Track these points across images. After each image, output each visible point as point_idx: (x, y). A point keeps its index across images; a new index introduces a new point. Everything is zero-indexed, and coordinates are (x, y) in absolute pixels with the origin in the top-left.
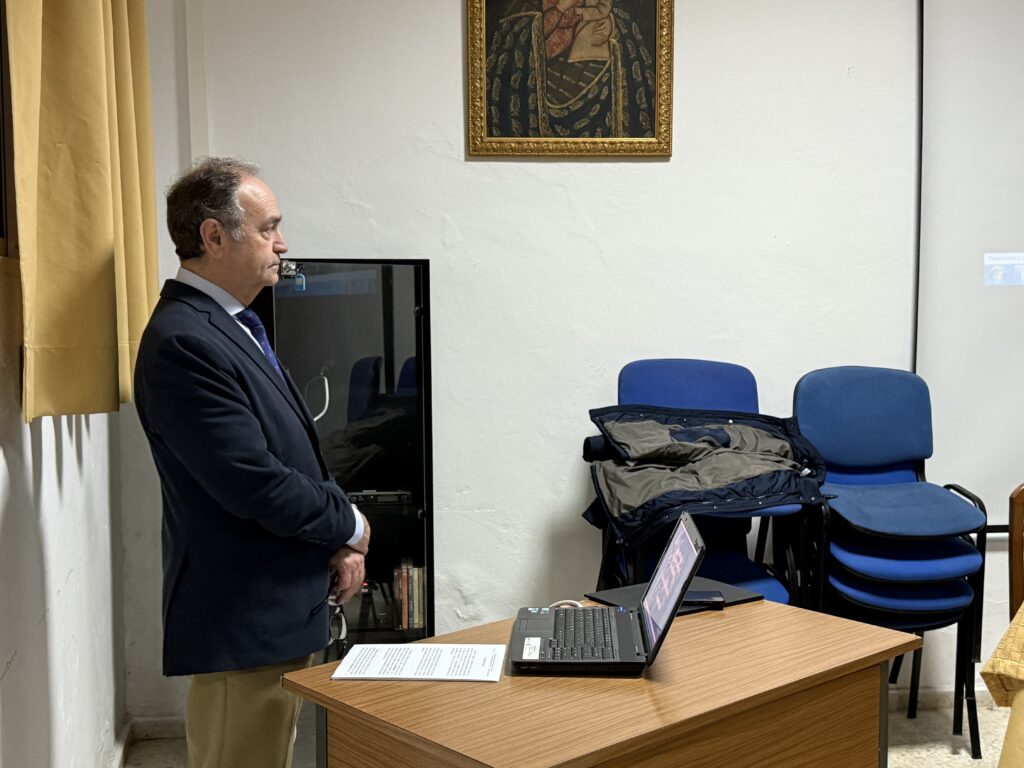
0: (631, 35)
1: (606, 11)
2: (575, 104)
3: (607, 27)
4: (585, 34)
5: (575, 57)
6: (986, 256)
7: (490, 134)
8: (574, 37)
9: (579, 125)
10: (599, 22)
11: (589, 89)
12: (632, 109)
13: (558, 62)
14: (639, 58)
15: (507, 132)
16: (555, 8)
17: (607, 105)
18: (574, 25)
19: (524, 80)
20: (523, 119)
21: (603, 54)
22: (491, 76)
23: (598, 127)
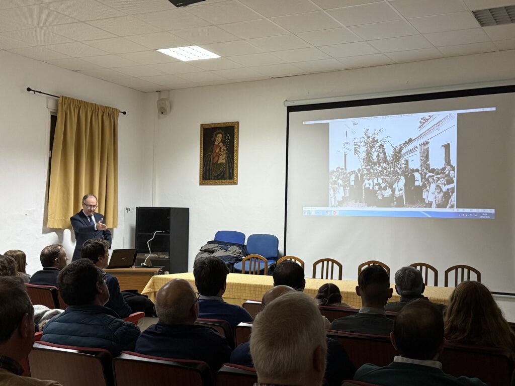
0: (229, 157)
1: (225, 152)
2: (219, 173)
3: (225, 155)
4: (221, 157)
5: (219, 162)
6: (304, 208)
7: (203, 180)
8: (219, 158)
9: (220, 177)
10: (223, 155)
11: (221, 169)
12: (229, 173)
13: (216, 163)
14: (231, 162)
15: (206, 179)
16: (215, 152)
17: (225, 173)
18: (219, 155)
19: (209, 168)
20: (209, 176)
21: (224, 161)
22: (203, 167)
23: (223, 178)
